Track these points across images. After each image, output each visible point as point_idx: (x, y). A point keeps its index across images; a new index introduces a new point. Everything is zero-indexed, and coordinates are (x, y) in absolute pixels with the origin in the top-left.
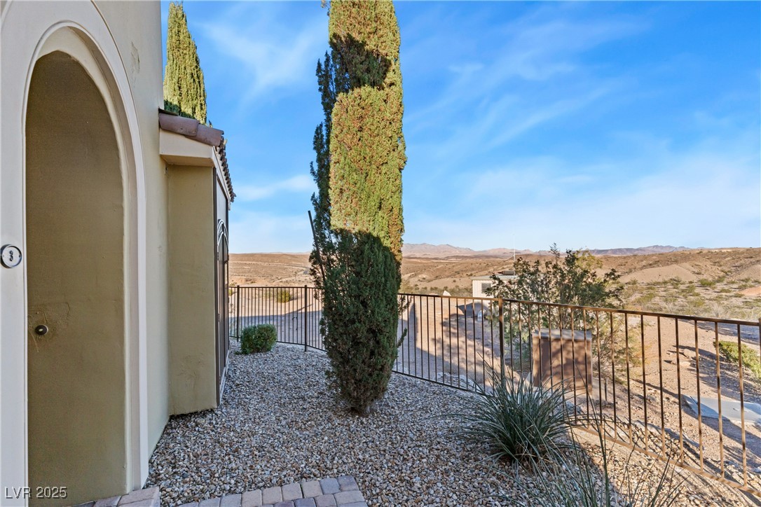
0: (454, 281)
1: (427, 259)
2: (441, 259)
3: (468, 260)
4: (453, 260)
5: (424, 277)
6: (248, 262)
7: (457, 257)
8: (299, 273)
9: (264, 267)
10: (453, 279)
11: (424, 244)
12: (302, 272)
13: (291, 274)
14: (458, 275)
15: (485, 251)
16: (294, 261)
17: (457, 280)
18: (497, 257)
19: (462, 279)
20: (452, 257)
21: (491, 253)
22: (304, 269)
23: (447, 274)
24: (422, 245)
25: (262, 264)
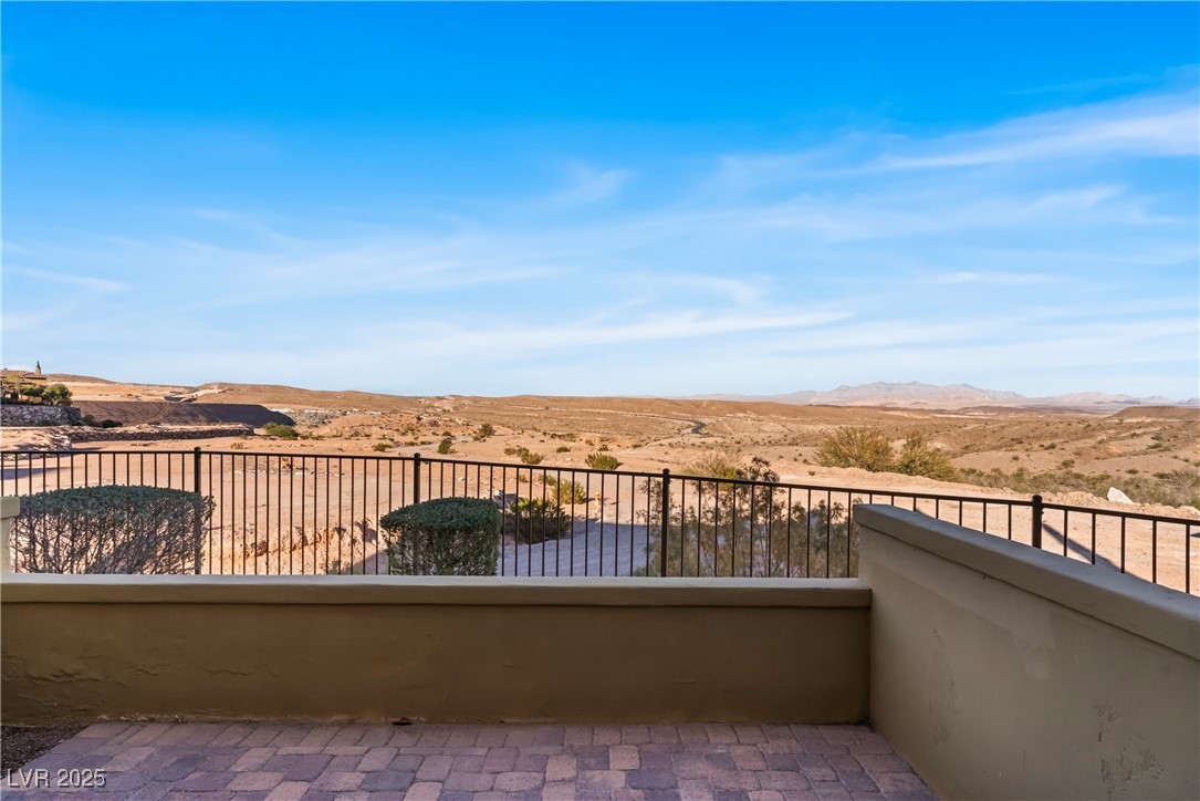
0: (1016, 458)
1: (922, 411)
2: (950, 413)
3: (1011, 416)
4: (979, 414)
5: (939, 446)
6: (602, 411)
7: (986, 409)
8: (684, 432)
9: (628, 419)
10: (1012, 454)
11: (914, 383)
12: (690, 430)
13: (672, 432)
14: (1018, 446)
15: (1051, 398)
16: (676, 410)
17: (1022, 455)
18: (1081, 411)
19: (1033, 455)
20: (976, 409)
21: (1066, 402)
22: (693, 424)
23: (988, 441)
24: (909, 384)
25: (625, 413)
